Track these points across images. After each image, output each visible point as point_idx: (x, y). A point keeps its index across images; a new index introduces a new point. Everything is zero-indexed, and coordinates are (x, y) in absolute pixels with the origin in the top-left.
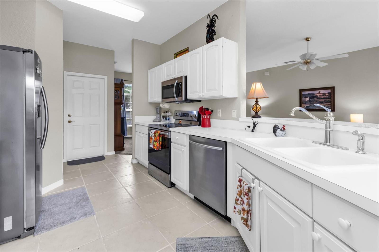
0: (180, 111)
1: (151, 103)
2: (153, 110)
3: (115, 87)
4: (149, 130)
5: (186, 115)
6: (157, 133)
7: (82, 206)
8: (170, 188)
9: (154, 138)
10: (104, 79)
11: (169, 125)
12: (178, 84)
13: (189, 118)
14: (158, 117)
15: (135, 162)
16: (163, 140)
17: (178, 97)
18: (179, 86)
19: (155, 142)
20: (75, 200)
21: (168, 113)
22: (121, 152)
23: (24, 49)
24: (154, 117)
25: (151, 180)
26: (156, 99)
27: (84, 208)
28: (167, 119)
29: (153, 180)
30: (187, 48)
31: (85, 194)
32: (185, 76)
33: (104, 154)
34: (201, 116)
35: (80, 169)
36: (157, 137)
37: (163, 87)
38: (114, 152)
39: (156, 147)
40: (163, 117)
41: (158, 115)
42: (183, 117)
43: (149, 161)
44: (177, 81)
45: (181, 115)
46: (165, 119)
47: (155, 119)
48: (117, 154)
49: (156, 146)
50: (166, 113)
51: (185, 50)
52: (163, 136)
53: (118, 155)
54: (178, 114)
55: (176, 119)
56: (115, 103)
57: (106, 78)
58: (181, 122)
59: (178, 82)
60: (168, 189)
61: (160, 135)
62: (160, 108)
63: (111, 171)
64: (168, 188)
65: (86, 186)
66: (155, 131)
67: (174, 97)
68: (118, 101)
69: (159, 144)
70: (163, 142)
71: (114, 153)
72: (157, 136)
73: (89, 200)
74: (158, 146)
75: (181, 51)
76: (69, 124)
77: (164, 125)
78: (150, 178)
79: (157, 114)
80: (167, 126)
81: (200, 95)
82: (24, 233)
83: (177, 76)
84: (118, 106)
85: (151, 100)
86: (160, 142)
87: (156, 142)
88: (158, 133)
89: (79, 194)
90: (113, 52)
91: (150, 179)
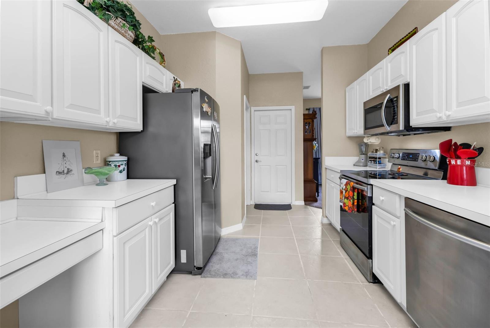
0: (400, 150)
1: (351, 138)
2: (353, 147)
3: (304, 119)
4: (341, 178)
5: (412, 157)
6: (348, 185)
7: (247, 261)
8: (371, 284)
9: (345, 193)
10: (291, 110)
11: (380, 172)
12: (391, 101)
13: (420, 163)
14: (363, 160)
15: (326, 221)
16: (360, 198)
17: (391, 124)
18: (392, 103)
19: (346, 199)
20: (244, 252)
21: (378, 153)
22: (313, 203)
23: (193, 89)
24: (355, 159)
25: (342, 256)
26: (357, 131)
27: (249, 265)
28: (376, 163)
29: (346, 258)
30: (413, 30)
31: (256, 248)
32: (405, 84)
33: (292, 203)
34: (448, 160)
35: (262, 216)
36: (349, 192)
37: (365, 110)
38: (304, 201)
39: (347, 207)
40: (370, 159)
41: (363, 155)
42: (407, 160)
43: (341, 226)
44: (389, 95)
45: (403, 156)
46: (374, 163)
47: (357, 162)
48: (307, 205)
49: (347, 205)
50: (376, 152)
51: (409, 35)
52: (360, 191)
53: (308, 207)
54: (397, 155)
55: (393, 164)
56: (304, 139)
57: (293, 108)
58: (401, 169)
59: (392, 97)
60: (368, 284)
61: (354, 189)
62: (367, 145)
63: (292, 226)
64: (367, 281)
65: (261, 237)
66: (347, 182)
67: (383, 126)
68: (309, 137)
69: (353, 203)
70: (360, 201)
71: (304, 204)
72: (349, 190)
73: (257, 257)
74: (350, 207)
75: (401, 40)
76: (256, 163)
77: (372, 172)
78: (341, 253)
79: (361, 154)
80: (378, 175)
81: (441, 115)
82: (194, 270)
83: (390, 86)
84: (309, 143)
85: (350, 133)
86: (353, 201)
87: (348, 200)
88: (351, 185)
89: (251, 246)
90: (301, 73)
91: (340, 255)
